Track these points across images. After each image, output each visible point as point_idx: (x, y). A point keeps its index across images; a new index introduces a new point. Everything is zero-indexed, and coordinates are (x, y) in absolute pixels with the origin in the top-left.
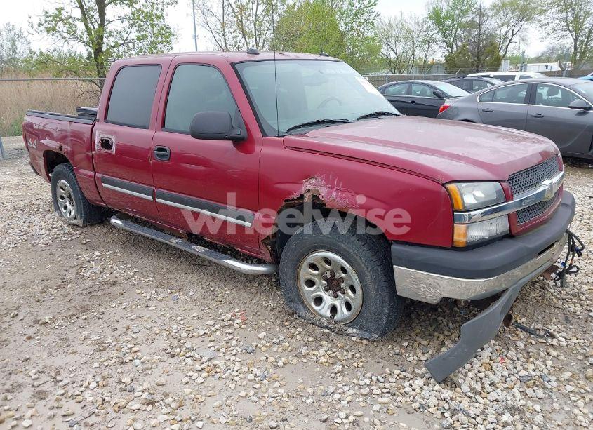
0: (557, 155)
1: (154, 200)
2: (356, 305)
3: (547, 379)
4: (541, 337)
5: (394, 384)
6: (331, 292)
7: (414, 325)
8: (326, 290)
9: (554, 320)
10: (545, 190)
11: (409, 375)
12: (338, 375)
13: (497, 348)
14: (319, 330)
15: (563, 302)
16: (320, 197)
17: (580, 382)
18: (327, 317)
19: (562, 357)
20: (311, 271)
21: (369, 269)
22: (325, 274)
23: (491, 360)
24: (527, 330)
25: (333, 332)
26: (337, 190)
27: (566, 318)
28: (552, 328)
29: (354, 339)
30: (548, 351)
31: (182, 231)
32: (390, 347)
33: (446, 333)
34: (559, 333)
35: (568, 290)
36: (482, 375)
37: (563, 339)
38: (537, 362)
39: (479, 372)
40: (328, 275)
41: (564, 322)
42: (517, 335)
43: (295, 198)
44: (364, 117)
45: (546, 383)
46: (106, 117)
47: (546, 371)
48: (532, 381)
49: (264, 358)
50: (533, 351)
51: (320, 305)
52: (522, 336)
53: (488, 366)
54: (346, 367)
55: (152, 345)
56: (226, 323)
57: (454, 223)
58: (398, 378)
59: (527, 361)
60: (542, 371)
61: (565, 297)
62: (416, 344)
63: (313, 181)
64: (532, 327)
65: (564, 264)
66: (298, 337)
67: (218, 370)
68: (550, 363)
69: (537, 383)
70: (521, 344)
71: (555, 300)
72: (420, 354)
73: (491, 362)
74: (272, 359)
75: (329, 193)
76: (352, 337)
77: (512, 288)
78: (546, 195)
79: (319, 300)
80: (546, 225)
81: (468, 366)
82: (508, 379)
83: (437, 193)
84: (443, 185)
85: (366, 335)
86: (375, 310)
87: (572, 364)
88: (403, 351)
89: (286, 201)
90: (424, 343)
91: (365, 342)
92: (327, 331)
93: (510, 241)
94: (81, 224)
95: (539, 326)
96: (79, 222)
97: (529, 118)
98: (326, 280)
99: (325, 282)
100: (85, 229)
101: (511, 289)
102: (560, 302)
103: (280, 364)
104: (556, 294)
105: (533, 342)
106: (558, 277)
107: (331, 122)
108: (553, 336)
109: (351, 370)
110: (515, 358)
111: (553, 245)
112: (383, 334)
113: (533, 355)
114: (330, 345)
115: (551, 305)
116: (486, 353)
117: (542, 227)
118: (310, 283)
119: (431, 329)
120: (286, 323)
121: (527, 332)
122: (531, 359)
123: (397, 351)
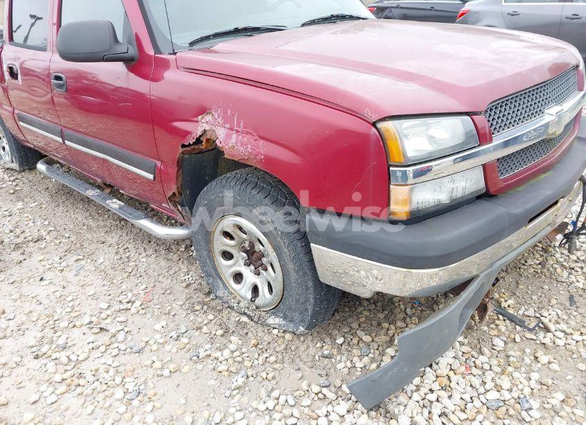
0: (577, 66)
1: (64, 143)
2: (277, 287)
3: (527, 406)
4: (531, 330)
5: (306, 410)
6: (252, 267)
7: (360, 309)
8: (248, 265)
9: (554, 302)
10: (548, 123)
11: (331, 396)
12: (235, 392)
13: (465, 349)
14: (235, 317)
15: (570, 274)
16: (218, 142)
17: (575, 411)
18: (247, 300)
19: (555, 366)
20: (225, 239)
21: (287, 244)
22: (244, 245)
23: (451, 369)
24: (512, 319)
25: (252, 320)
26: (237, 131)
27: (571, 298)
28: (548, 316)
29: (275, 331)
30: (537, 355)
31: (99, 181)
32: (319, 345)
33: (399, 324)
34: (558, 323)
35: (579, 254)
36: (432, 397)
37: (561, 335)
38: (516, 375)
39: (432, 391)
40: (247, 245)
41: (567, 304)
42: (497, 325)
43: (191, 143)
44: (313, 22)
45: (524, 414)
46: (11, 38)
47: (527, 391)
48: (504, 409)
49: (149, 362)
50: (514, 353)
51: (239, 283)
52: (503, 329)
53: (445, 381)
54: (251, 379)
55: (22, 339)
56: (122, 307)
57: (389, 184)
58: (316, 398)
59: (503, 372)
60: (522, 390)
61: (573, 266)
62: (355, 341)
63: (208, 118)
64: (521, 312)
65: (575, 224)
66: (205, 329)
67: (82, 382)
68: (535, 376)
69: (511, 412)
70: (499, 343)
71: (559, 270)
72: (355, 359)
73: (451, 374)
74: (158, 365)
75: (228, 137)
76: (274, 328)
77: (485, 273)
78: (550, 131)
79: (238, 277)
80: (549, 174)
81: (417, 381)
82: (469, 405)
83: (364, 137)
84: (374, 124)
85: (291, 327)
86: (298, 297)
87: (568, 378)
88: (335, 352)
89: (183, 146)
90: (367, 338)
91: (288, 336)
92: (245, 319)
93: (485, 205)
94: (18, 169)
95: (531, 312)
96: (15, 166)
97: (564, 20)
98: (246, 252)
99: (245, 255)
100: (23, 174)
101: (482, 276)
102: (565, 274)
103: (166, 372)
104: (562, 260)
105: (518, 339)
106: (565, 240)
107: (257, 30)
108: (547, 330)
109: (257, 384)
110: (487, 367)
111: (556, 203)
112: (310, 327)
113: (514, 362)
114: (240, 342)
115: (553, 277)
116: (446, 360)
117: (543, 176)
118: (227, 256)
119: (381, 316)
120: (197, 307)
121: (512, 321)
122: (510, 369)
123: (326, 353)
